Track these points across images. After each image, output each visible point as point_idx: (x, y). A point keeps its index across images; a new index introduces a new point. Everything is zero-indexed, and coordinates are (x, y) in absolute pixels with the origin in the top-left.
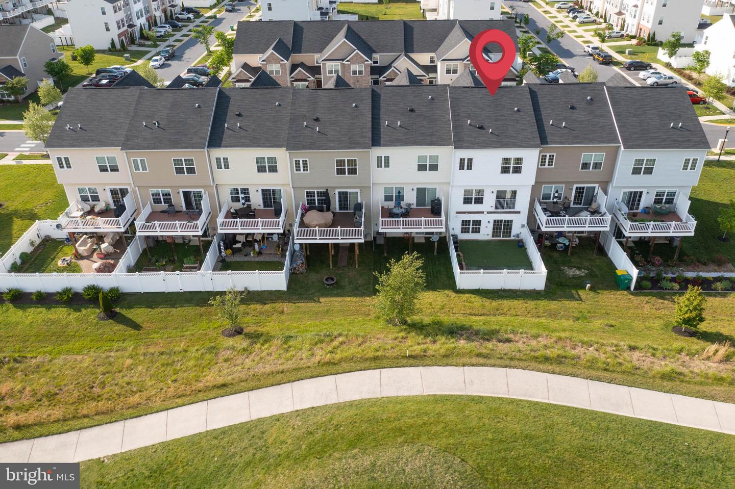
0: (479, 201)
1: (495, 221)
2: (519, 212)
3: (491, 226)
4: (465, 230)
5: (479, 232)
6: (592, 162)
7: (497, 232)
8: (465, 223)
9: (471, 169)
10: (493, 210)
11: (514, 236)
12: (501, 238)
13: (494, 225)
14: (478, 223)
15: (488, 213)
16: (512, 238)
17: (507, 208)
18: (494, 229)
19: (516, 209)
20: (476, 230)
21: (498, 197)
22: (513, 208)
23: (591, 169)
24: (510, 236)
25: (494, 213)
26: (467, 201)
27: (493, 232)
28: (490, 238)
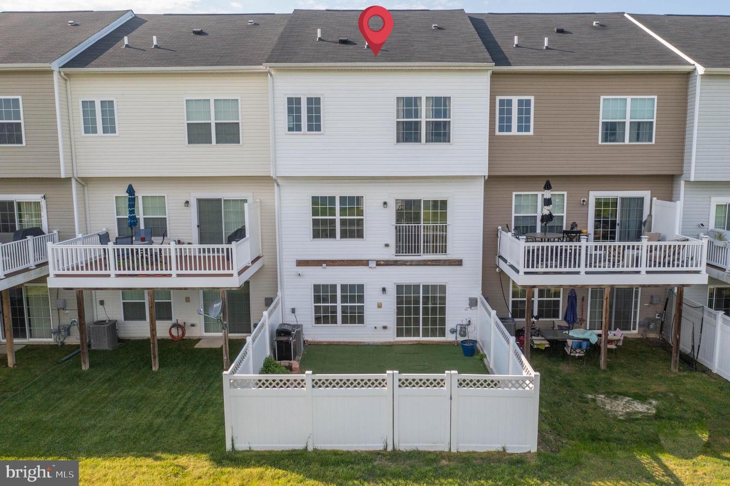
0: (354, 230)
1: (399, 288)
2: (459, 263)
3: (390, 302)
4: (324, 317)
5: (361, 320)
6: (628, 121)
7: (408, 321)
8: (322, 293)
9: (318, 128)
10: (390, 254)
11: (453, 331)
12: (421, 338)
13: (399, 301)
14: (355, 293)
15: (379, 263)
16: (450, 337)
17: (426, 251)
18: (399, 311)
19: (451, 254)
20: (355, 317)
21: (400, 217)
22: (444, 250)
23: (627, 142)
24: (443, 334)
25: (395, 263)
26: (322, 230)
27: (399, 321)
28: (391, 336)
